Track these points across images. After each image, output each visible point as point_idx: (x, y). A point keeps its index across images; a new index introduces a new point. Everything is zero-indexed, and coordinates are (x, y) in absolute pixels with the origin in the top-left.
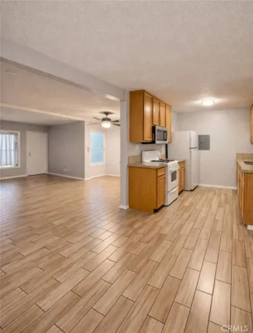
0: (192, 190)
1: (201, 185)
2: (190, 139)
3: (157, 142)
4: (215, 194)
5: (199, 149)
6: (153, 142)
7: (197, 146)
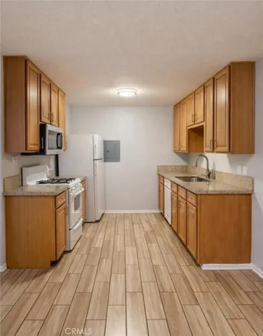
0: (97, 221)
1: (108, 212)
2: (94, 147)
3: (48, 152)
4: (133, 224)
5: (105, 161)
6: (42, 151)
7: (103, 157)
